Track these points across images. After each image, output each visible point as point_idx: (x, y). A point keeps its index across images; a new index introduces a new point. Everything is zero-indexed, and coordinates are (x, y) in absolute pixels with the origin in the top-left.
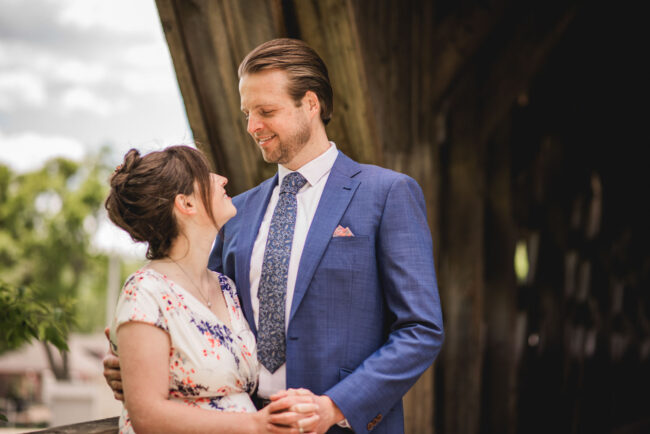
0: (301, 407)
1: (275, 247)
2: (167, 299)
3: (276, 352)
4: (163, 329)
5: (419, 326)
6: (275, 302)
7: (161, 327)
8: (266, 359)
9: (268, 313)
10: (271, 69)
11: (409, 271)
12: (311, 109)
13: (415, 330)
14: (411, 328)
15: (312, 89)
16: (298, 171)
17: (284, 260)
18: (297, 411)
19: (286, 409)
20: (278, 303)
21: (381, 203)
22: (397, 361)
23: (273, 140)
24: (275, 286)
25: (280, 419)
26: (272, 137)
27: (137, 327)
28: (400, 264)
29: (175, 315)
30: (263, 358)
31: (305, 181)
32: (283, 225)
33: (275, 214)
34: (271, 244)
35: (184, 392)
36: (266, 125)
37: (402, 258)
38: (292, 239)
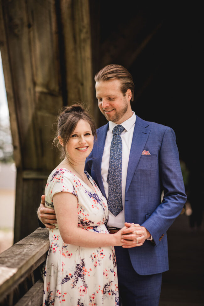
0: (138, 232)
1: (114, 159)
2: (76, 182)
3: (118, 207)
4: (75, 195)
5: (178, 195)
6: (117, 184)
7: (74, 195)
8: (113, 210)
9: (114, 189)
10: (114, 79)
11: (173, 170)
12: (129, 97)
13: (177, 196)
14: (175, 196)
15: (130, 88)
16: (121, 124)
17: (120, 165)
18: (136, 234)
19: (131, 233)
20: (118, 185)
21: (161, 140)
22: (171, 210)
23: (113, 111)
24: (116, 177)
25: (129, 237)
26: (113, 110)
27: (64, 194)
28: (169, 167)
29: (80, 189)
30: (111, 209)
31: (124, 129)
32: (117, 149)
33: (112, 144)
34: (112, 158)
35: (83, 224)
36: (111, 105)
37: (171, 164)
38: (122, 156)
